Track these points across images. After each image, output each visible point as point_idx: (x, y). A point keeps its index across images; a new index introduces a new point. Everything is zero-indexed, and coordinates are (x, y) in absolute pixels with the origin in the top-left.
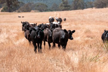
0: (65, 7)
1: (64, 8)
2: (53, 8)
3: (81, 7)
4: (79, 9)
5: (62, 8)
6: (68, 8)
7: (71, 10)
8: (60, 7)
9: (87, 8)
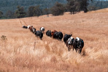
0: (21, 14)
1: (19, 15)
2: (8, 15)
3: (37, 14)
4: (35, 16)
5: (17, 15)
6: (24, 15)
7: (26, 17)
8: (16, 14)
9: (42, 15)
